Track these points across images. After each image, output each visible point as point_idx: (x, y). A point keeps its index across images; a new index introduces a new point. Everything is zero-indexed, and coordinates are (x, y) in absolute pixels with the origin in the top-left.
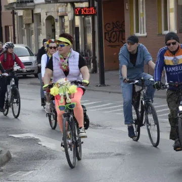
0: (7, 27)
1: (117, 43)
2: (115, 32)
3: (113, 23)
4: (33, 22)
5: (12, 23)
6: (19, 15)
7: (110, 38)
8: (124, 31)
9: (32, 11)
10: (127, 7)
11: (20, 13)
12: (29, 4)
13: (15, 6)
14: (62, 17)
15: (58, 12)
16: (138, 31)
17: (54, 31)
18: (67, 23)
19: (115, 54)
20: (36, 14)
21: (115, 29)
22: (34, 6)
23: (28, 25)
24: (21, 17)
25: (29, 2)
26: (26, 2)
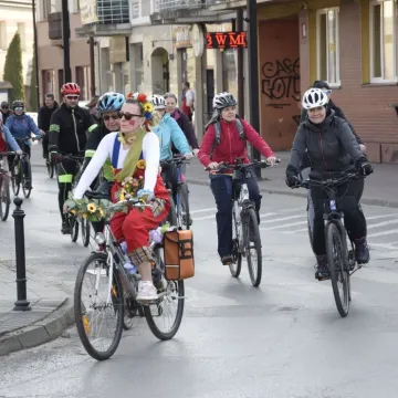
0: (79, 69)
1: (285, 100)
2: (282, 78)
3: (278, 62)
4: (128, 59)
5: (89, 62)
6: (102, 46)
7: (271, 90)
8: (298, 78)
9: (127, 39)
10: (304, 31)
11: (104, 42)
12: (119, 26)
13: (94, 29)
14: (182, 50)
15: (174, 40)
17: (166, 76)
18: (191, 63)
19: (281, 120)
20: (134, 45)
21: (282, 74)
22: (131, 29)
23: (120, 64)
24: (106, 50)
25: (120, 22)
26: (115, 23)
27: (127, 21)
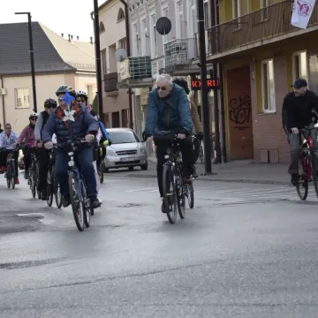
0: (124, 112)
1: (246, 124)
2: (244, 109)
6: (136, 94)
7: (236, 118)
9: (151, 88)
11: (137, 91)
12: (145, 80)
16: (266, 108)
19: (243, 138)
21: (243, 106)
22: (153, 81)
24: (138, 97)
25: (145, 77)
26: (142, 77)
27: (150, 76)
